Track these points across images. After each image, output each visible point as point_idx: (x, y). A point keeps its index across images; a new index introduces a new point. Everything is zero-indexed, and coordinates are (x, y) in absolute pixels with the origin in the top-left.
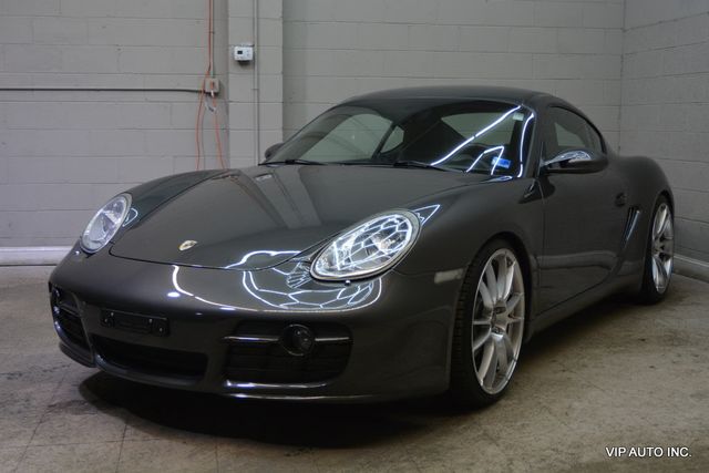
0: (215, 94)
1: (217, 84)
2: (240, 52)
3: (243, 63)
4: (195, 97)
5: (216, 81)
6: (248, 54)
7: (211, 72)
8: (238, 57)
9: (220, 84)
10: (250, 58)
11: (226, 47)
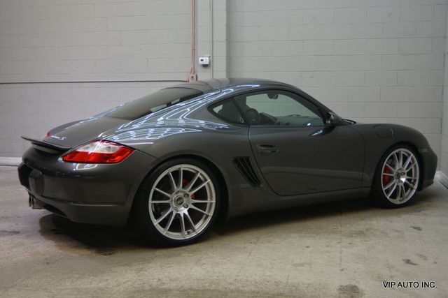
2: (202, 60)
3: (205, 66)
5: (194, 75)
6: (206, 61)
7: (193, 70)
8: (201, 63)
10: (207, 63)
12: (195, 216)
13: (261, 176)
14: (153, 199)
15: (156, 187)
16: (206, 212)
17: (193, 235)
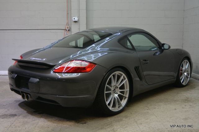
0: (68, 30)
1: (69, 28)
2: (74, 19)
3: (75, 22)
4: (63, 31)
5: (69, 27)
6: (76, 19)
7: (67, 24)
8: (74, 20)
9: (70, 27)
10: (77, 20)
11: (71, 17)
12: (121, 97)
13: (143, 76)
14: (106, 91)
15: (107, 84)
16: (124, 95)
17: (121, 108)
